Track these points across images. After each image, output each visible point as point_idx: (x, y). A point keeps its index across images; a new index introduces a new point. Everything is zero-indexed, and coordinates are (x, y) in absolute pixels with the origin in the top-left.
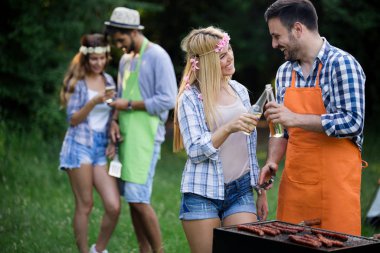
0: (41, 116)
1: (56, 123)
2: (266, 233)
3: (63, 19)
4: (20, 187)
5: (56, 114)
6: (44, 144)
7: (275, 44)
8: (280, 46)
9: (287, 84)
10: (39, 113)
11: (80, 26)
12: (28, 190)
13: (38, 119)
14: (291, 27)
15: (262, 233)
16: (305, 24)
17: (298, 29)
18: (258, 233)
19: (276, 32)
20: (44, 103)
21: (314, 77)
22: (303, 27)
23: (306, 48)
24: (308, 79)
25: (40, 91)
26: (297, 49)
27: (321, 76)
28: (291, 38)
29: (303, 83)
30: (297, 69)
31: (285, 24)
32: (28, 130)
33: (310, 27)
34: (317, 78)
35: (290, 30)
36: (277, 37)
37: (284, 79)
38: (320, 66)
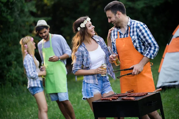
0: (9, 77)
1: (16, 78)
2: (113, 99)
3: (9, 33)
4: (7, 109)
5: (15, 74)
6: (13, 88)
7: (109, 21)
8: (111, 22)
9: (116, 37)
10: (7, 75)
11: (17, 34)
12: (11, 109)
13: (8, 78)
14: (116, 13)
15: (111, 99)
16: (121, 12)
17: (119, 14)
18: (110, 100)
19: (110, 16)
20: (8, 71)
21: (127, 33)
22: (121, 13)
23: (122, 21)
24: (125, 34)
25: (6, 65)
26: (119, 22)
27: (130, 33)
28: (116, 18)
29: (122, 36)
30: (119, 31)
31: (113, 13)
32: (4, 84)
33: (123, 13)
34: (129, 33)
35: (115, 15)
36: (110, 18)
37: (114, 35)
38: (129, 28)
